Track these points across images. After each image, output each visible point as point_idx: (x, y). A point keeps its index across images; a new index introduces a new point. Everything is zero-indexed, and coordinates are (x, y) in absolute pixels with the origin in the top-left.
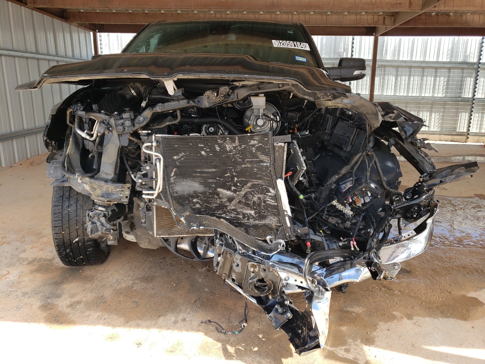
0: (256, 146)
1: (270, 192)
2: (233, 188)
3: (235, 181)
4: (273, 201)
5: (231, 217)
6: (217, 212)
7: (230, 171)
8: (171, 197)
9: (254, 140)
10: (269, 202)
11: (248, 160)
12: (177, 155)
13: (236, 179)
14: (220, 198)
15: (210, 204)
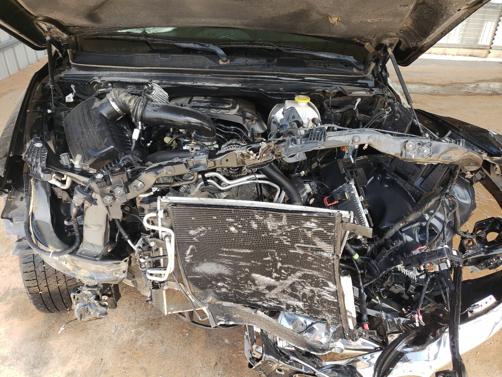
0: (313, 230)
1: (328, 286)
2: (275, 275)
3: (279, 266)
4: (332, 297)
5: (271, 305)
6: (251, 298)
7: (272, 254)
8: (187, 278)
9: (311, 222)
10: (325, 297)
11: (300, 245)
12: (194, 229)
13: (279, 264)
14: (255, 285)
15: (241, 289)
